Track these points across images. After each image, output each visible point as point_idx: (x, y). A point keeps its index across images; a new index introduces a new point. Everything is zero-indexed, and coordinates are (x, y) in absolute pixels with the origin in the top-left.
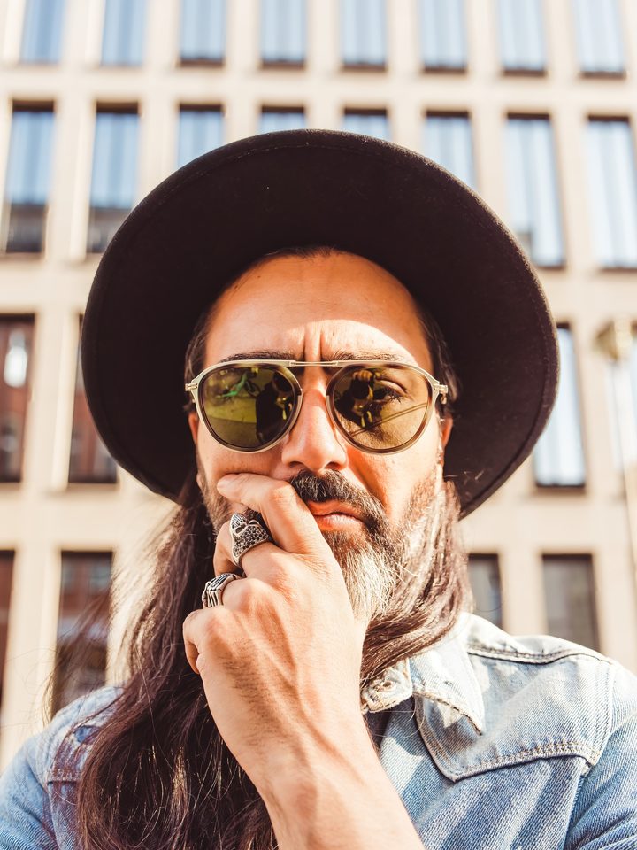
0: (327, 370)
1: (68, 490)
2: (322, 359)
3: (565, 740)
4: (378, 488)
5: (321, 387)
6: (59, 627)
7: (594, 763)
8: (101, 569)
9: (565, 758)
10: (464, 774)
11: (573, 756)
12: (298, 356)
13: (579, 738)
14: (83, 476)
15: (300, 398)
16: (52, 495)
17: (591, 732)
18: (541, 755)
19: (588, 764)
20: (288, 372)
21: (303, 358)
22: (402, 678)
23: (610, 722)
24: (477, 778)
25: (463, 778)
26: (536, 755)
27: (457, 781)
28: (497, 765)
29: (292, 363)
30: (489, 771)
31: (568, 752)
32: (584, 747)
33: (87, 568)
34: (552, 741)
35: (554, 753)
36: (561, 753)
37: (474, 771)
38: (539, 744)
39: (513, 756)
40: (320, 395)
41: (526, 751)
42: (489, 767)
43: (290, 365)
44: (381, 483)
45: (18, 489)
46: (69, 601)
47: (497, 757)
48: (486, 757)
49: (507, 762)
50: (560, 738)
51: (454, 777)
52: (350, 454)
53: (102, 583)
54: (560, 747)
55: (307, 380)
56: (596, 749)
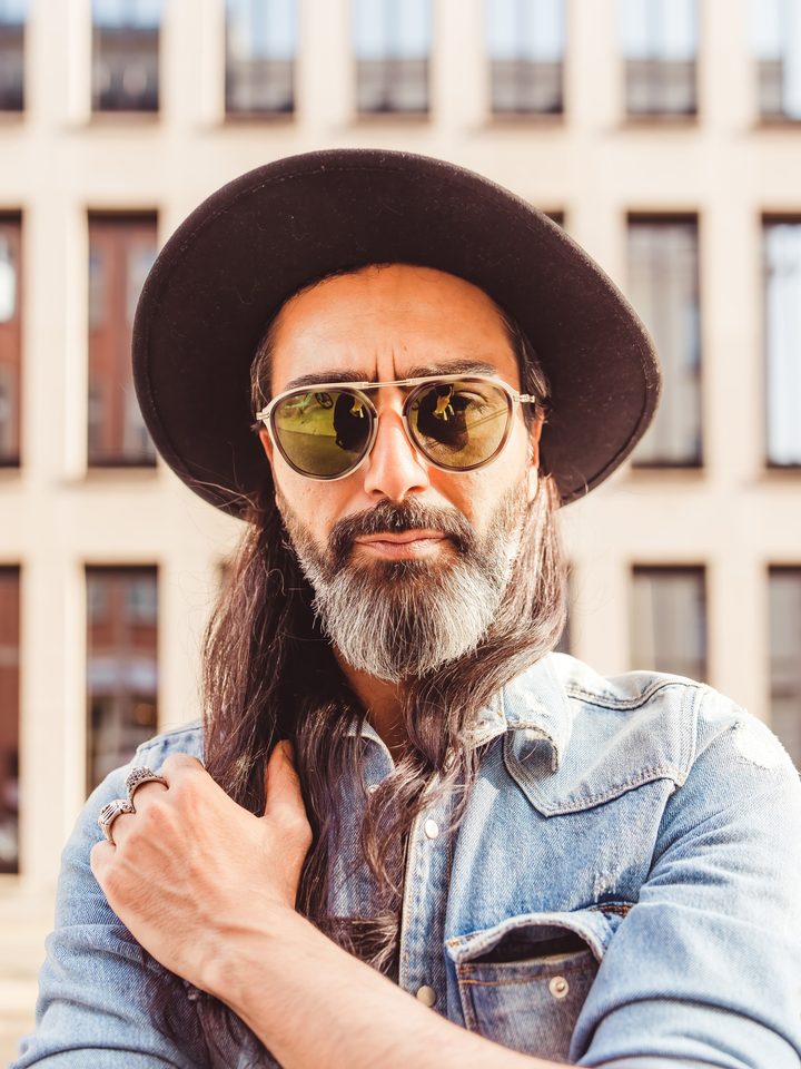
0: (403, 389)
1: (88, 478)
2: (397, 378)
3: (650, 768)
4: (463, 501)
5: (397, 406)
6: (89, 670)
7: (680, 784)
8: (143, 589)
9: (652, 782)
10: (558, 812)
11: (660, 779)
12: (371, 376)
13: (664, 762)
14: (106, 459)
15: (376, 420)
16: (67, 485)
17: (676, 755)
18: (630, 787)
19: (676, 785)
20: (362, 394)
21: (376, 379)
22: (497, 717)
23: (694, 744)
24: (573, 818)
25: (556, 816)
26: (625, 788)
27: (550, 817)
28: (590, 805)
29: (365, 385)
30: (583, 811)
31: (653, 777)
32: (670, 769)
33: (122, 587)
34: (640, 772)
35: (641, 782)
36: (648, 779)
37: (568, 810)
38: (629, 777)
39: (605, 795)
40: (397, 416)
41: (617, 787)
42: (584, 807)
43: (363, 387)
44: (465, 496)
45: (18, 475)
46: (100, 634)
47: (589, 796)
48: (579, 795)
49: (600, 801)
50: (647, 767)
51: (548, 813)
52: (432, 475)
53: (144, 609)
54: (646, 775)
55: (382, 400)
56: (683, 771)
